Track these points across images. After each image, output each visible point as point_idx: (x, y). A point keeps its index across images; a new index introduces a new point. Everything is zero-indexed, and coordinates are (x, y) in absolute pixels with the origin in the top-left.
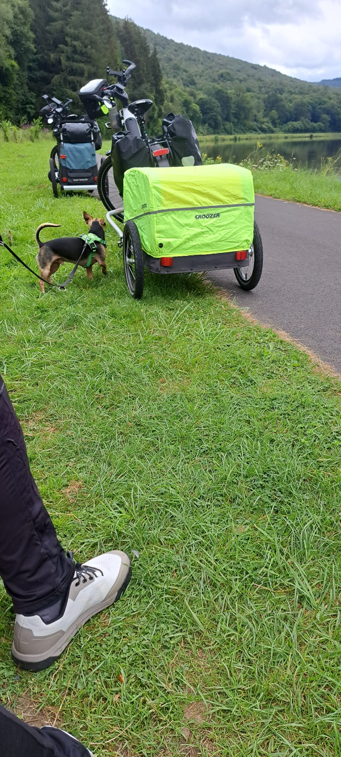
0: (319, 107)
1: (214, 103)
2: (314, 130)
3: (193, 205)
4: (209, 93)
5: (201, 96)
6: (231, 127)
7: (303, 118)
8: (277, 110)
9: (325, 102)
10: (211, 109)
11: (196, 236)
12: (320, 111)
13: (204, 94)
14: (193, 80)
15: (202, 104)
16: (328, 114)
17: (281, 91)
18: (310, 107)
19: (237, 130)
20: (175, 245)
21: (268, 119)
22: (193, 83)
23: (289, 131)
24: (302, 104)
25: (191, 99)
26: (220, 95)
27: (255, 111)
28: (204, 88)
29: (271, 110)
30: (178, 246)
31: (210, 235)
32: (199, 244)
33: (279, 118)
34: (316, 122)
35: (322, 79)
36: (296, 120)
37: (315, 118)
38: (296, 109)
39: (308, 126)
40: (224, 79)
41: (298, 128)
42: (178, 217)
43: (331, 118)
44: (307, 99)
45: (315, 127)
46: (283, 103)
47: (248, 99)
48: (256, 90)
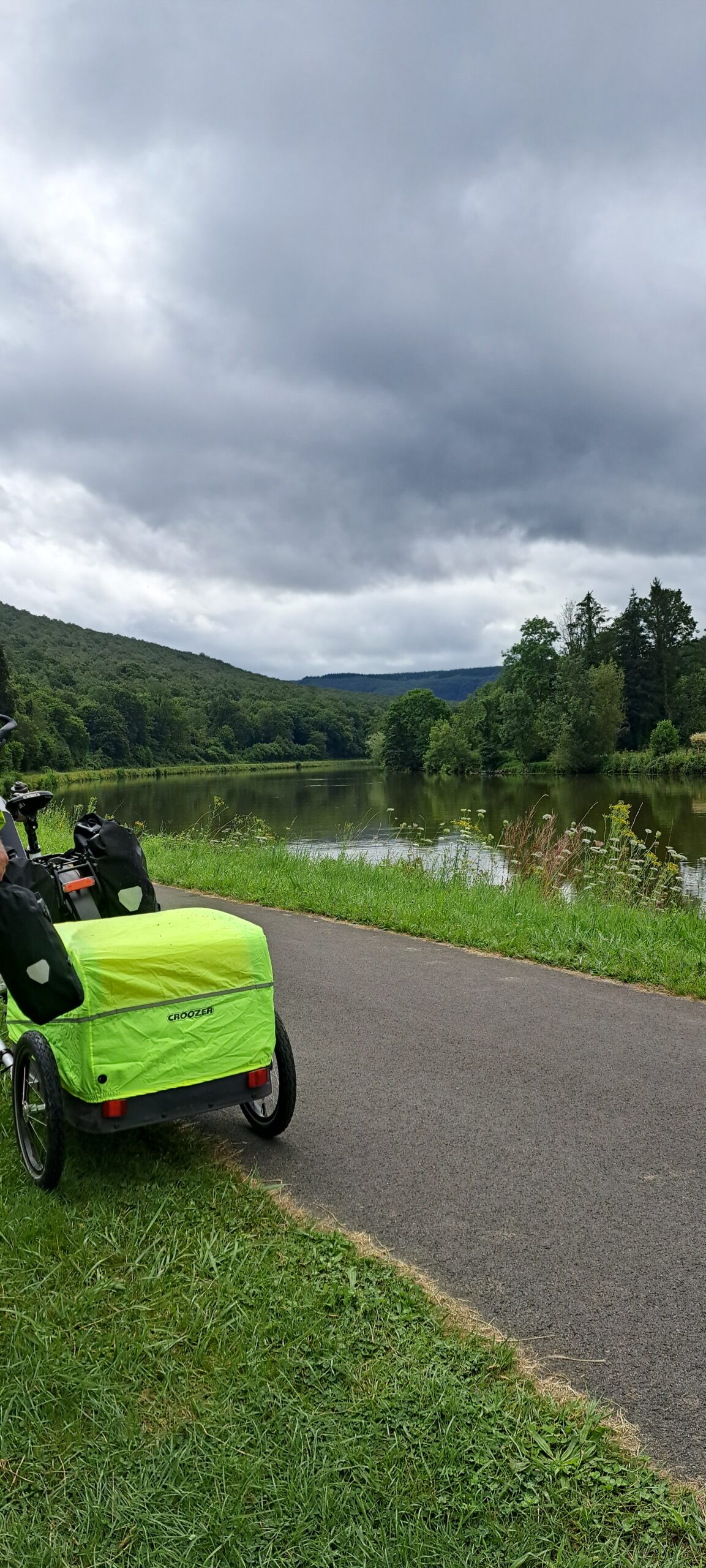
0: (306, 719)
1: (112, 714)
2: (302, 757)
3: (164, 997)
4: (101, 698)
5: (87, 702)
6: (147, 754)
7: (278, 737)
8: (230, 725)
9: (314, 713)
10: (107, 726)
11: (171, 1052)
12: (307, 726)
13: (91, 700)
14: (70, 677)
15: (88, 716)
16: (321, 730)
17: (236, 696)
18: (290, 720)
19: (160, 759)
20: (130, 1076)
21: (216, 739)
22: (69, 681)
23: (256, 759)
24: (276, 716)
25: (68, 707)
26: (123, 701)
27: (191, 728)
28: (91, 690)
29: (221, 726)
30: (137, 1076)
31: (197, 1047)
32: (177, 1066)
33: (237, 738)
34: (303, 744)
35: (305, 676)
36: (268, 740)
37: (300, 737)
38: (266, 723)
39: (290, 750)
40: (129, 676)
41: (273, 754)
42: (135, 1022)
43: (329, 736)
44: (282, 707)
45: (302, 751)
46: (239, 713)
47: (177, 707)
48: (191, 692)
